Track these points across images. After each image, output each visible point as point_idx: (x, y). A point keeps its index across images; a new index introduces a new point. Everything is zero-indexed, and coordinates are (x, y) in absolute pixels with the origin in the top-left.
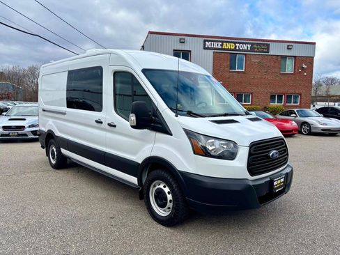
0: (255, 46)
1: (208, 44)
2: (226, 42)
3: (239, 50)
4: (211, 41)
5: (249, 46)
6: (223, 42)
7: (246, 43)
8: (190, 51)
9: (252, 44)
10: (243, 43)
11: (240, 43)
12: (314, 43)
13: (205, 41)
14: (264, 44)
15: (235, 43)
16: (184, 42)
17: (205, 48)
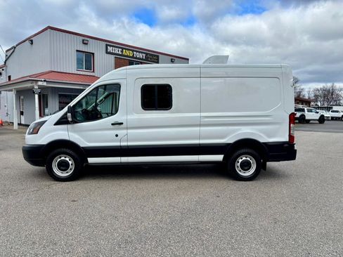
0: (148, 56)
1: (110, 49)
2: (126, 49)
3: (136, 58)
4: (113, 46)
5: (144, 55)
6: (123, 49)
7: (142, 53)
8: (93, 54)
9: (147, 54)
10: (139, 52)
11: (137, 52)
12: (188, 59)
13: (107, 46)
14: (155, 56)
15: (133, 51)
16: (87, 44)
17: (107, 53)
